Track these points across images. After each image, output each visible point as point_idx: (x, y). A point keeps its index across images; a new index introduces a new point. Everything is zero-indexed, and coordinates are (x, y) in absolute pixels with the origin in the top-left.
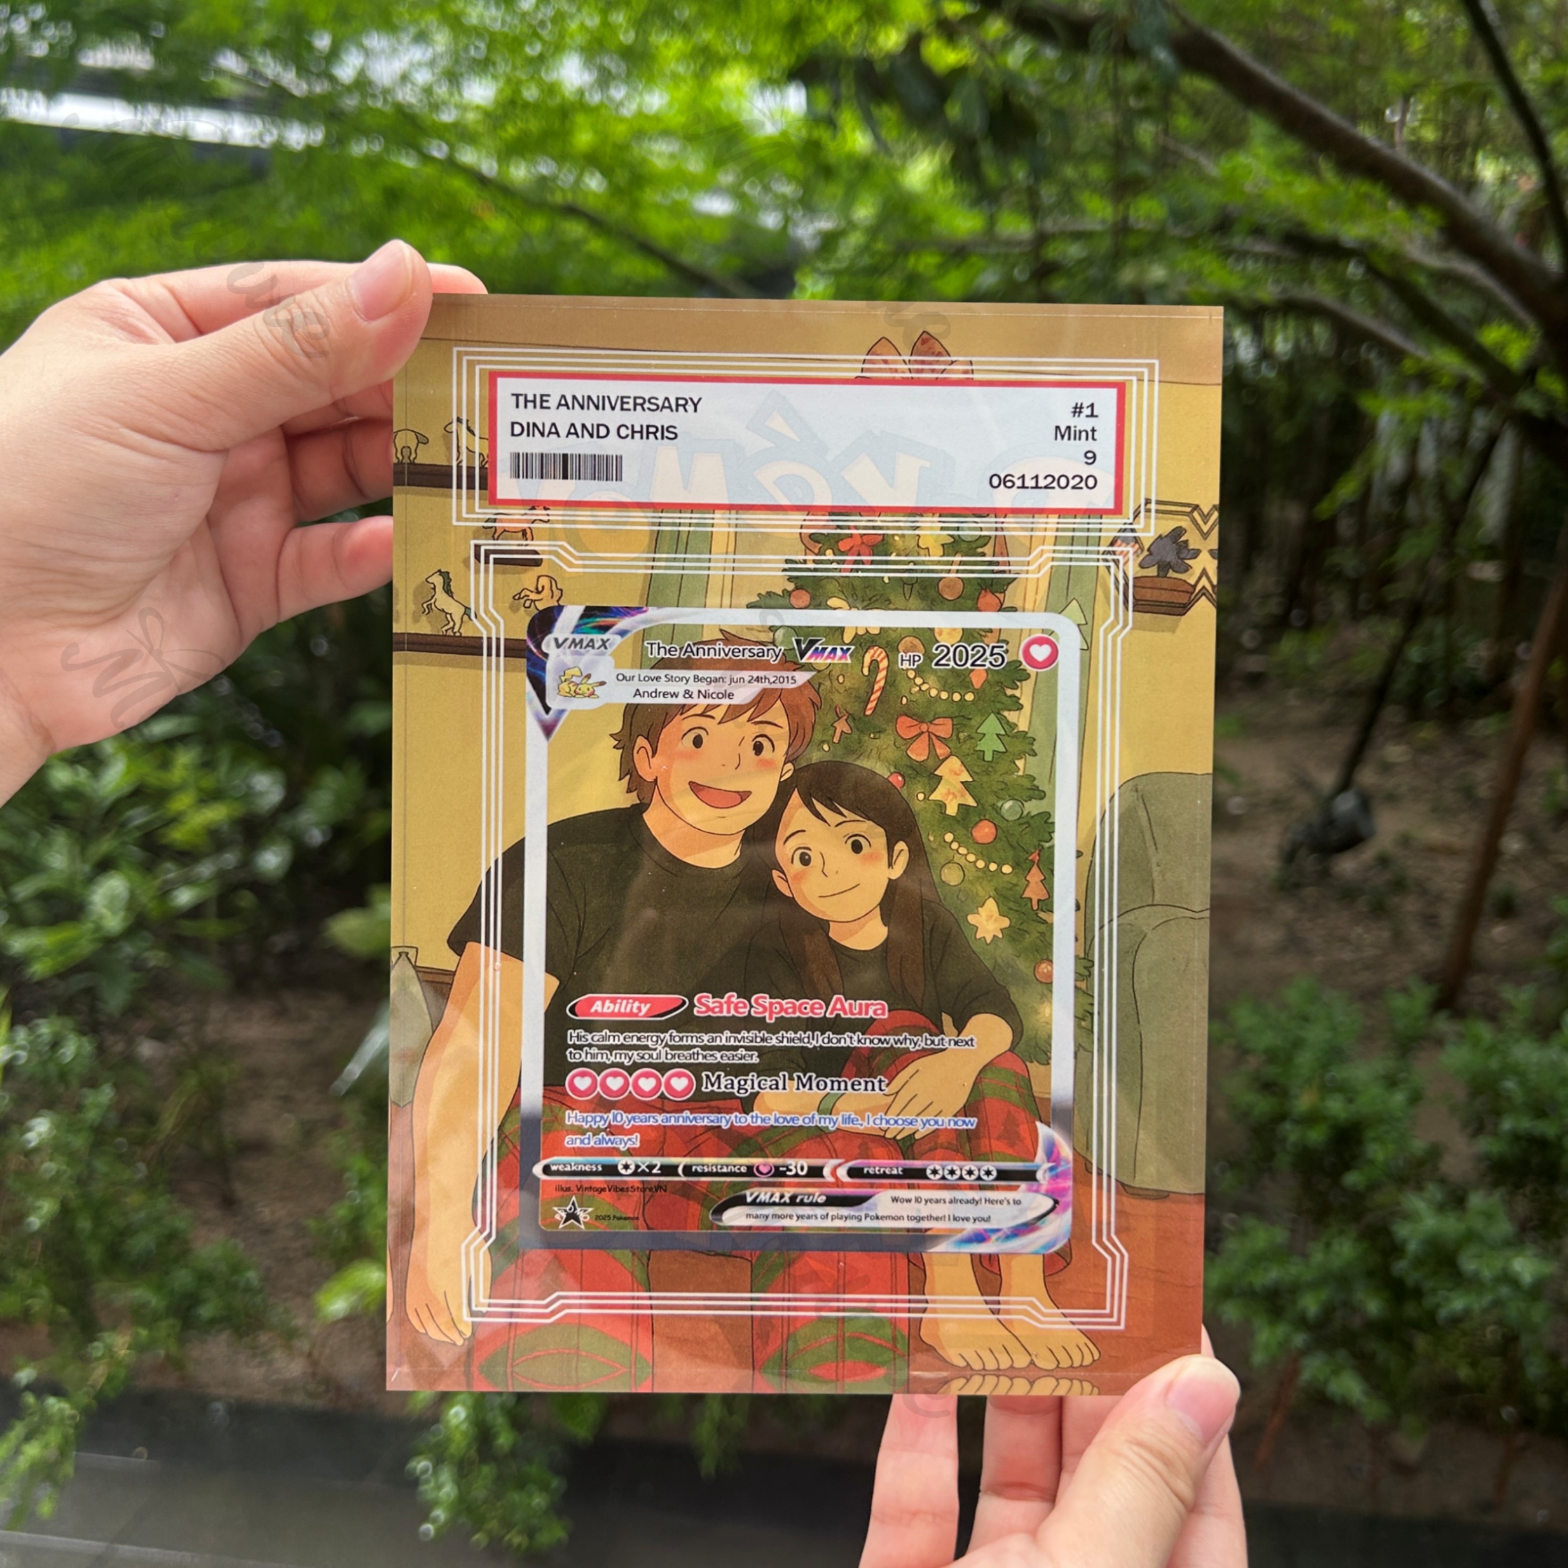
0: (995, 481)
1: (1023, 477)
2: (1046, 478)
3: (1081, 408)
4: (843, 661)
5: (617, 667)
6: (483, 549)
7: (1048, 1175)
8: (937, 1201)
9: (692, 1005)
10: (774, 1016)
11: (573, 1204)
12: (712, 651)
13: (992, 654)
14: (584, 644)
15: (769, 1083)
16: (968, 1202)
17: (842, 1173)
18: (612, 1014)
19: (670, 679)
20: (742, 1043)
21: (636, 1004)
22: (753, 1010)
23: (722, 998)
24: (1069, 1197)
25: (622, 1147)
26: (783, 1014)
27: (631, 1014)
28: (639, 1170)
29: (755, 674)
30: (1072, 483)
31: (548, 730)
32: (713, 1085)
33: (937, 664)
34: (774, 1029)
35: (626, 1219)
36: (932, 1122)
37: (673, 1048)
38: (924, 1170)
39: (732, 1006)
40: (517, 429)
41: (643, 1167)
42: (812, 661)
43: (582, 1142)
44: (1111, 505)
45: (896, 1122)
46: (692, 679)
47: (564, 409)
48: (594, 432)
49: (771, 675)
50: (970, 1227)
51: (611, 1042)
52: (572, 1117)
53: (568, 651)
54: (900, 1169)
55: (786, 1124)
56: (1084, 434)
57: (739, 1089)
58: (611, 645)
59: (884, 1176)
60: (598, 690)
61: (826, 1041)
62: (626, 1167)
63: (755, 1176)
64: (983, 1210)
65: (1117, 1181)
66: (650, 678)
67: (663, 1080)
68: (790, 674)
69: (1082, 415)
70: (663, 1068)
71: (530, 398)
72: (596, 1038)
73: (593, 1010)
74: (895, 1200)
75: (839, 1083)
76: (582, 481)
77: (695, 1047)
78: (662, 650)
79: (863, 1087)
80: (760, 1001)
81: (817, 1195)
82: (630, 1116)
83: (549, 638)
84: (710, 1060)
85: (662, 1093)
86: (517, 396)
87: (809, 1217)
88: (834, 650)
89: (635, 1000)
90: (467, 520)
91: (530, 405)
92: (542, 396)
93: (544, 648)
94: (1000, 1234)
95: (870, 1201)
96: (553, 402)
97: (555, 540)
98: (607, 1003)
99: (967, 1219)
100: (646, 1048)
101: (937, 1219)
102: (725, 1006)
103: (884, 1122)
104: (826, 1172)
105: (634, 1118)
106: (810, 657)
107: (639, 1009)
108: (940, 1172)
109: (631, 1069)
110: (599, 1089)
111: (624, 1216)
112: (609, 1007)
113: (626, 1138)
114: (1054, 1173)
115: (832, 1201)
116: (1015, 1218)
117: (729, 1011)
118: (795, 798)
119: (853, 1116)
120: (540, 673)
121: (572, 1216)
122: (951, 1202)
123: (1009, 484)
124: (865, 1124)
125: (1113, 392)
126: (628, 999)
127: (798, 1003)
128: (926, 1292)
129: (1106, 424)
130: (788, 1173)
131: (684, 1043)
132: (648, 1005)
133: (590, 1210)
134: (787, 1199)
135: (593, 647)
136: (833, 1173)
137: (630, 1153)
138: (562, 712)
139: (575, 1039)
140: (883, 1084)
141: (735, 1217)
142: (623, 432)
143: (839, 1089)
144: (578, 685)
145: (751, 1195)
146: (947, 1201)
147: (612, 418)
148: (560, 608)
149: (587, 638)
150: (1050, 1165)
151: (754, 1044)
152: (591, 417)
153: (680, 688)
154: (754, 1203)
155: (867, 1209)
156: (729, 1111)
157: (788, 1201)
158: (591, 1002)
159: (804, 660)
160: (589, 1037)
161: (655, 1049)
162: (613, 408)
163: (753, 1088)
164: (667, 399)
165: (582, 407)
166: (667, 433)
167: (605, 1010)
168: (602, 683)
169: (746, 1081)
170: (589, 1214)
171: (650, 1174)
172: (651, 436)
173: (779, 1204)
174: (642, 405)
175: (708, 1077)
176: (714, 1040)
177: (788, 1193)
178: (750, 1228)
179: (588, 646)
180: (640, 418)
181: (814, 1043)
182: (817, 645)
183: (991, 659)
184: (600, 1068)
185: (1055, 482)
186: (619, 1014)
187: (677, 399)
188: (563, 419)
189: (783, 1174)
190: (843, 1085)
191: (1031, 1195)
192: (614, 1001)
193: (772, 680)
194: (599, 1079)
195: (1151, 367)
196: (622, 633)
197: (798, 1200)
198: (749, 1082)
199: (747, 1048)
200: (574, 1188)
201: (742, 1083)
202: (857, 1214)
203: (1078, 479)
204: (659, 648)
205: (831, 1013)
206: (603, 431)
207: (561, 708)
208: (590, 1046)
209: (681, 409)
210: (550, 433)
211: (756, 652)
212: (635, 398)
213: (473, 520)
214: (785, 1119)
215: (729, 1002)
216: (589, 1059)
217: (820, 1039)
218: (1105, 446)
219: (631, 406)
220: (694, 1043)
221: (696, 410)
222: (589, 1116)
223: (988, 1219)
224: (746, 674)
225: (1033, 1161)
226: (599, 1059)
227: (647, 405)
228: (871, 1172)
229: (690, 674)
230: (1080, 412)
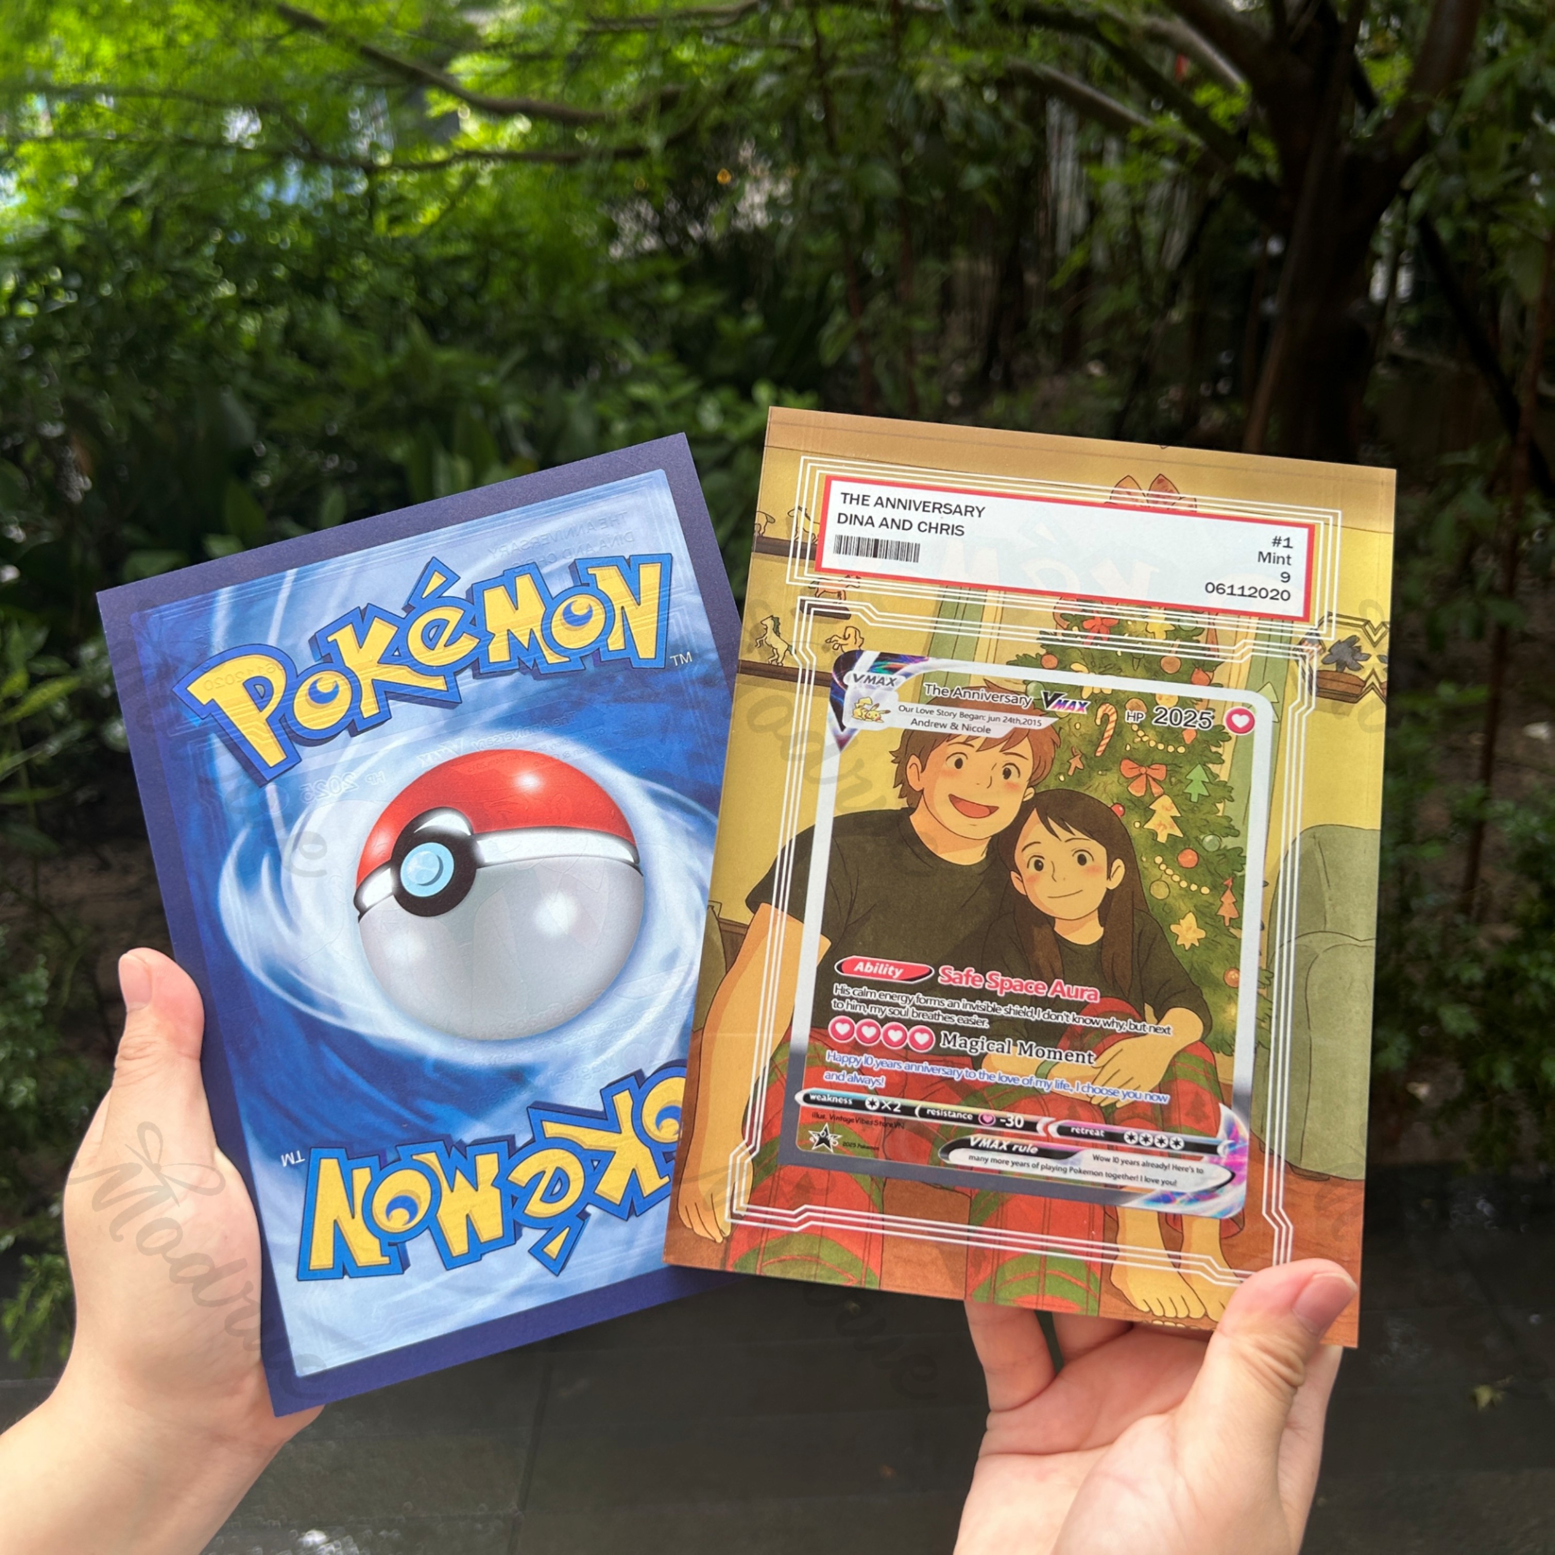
0: (1210, 588)
1: (1232, 587)
2: (1250, 589)
3: (1280, 540)
4: (1081, 712)
5: (900, 700)
6: (807, 603)
7: (1228, 1150)
8: (1132, 1163)
9: (937, 975)
10: (1005, 991)
11: (826, 1130)
12: (976, 695)
13: (1201, 718)
14: (877, 680)
15: (996, 1047)
16: (1158, 1166)
17: (1053, 1129)
18: (872, 974)
19: (941, 713)
20: (976, 1011)
21: (892, 968)
22: (987, 984)
23: (962, 971)
24: (1244, 1172)
25: (870, 1087)
26: (1012, 990)
27: (887, 976)
28: (883, 1108)
29: (1009, 716)
30: (1271, 595)
31: (842, 743)
32: (949, 1043)
33: (1156, 722)
34: (1003, 1002)
35: (868, 1148)
36: (1131, 1095)
37: (919, 1008)
38: (1123, 1135)
39: (970, 979)
40: (843, 518)
41: (886, 1105)
42: (1056, 710)
43: (838, 1078)
44: (1300, 614)
45: (1101, 1091)
46: (958, 715)
47: (879, 507)
48: (901, 525)
49: (1022, 718)
50: (1158, 1189)
51: (869, 997)
52: (831, 1056)
53: (863, 685)
54: (1102, 1132)
55: (1008, 1082)
56: (1281, 560)
57: (971, 1048)
58: (897, 683)
59: (1088, 1136)
60: (884, 717)
61: (1046, 1016)
62: (872, 1103)
63: (978, 1123)
64: (1171, 1175)
65: (1286, 1161)
66: (925, 711)
67: (909, 1034)
68: (1037, 718)
69: (1281, 546)
70: (909, 1024)
71: (855, 496)
72: (856, 993)
73: (856, 969)
74: (1096, 1158)
75: (1055, 1053)
76: (888, 560)
77: (936, 1009)
78: (937, 691)
79: (1075, 1058)
80: (994, 977)
81: (1030, 1146)
82: (879, 1061)
83: (850, 674)
84: (948, 1022)
85: (907, 1045)
86: (845, 494)
87: (1022, 1165)
88: (1074, 703)
89: (891, 964)
90: (797, 581)
91: (854, 502)
92: (864, 496)
93: (845, 681)
94: (1184, 1197)
95: (1075, 1157)
96: (872, 501)
97: (862, 601)
98: (868, 965)
99: (1157, 1181)
100: (897, 1005)
101: (1131, 1178)
102: (964, 979)
103: (1091, 1090)
104: (1039, 1127)
105: (882, 1063)
106: (1054, 707)
107: (894, 973)
108: (1136, 1138)
109: (883, 1022)
110: (855, 1035)
111: (867, 1145)
112: (869, 968)
113: (874, 1079)
114: (1232, 1149)
115: (1043, 1153)
116: (1197, 1185)
117: (967, 983)
118: (1034, 814)
119: (1065, 1082)
120: (840, 699)
121: (823, 1140)
122: (1144, 1165)
123: (1221, 591)
124: (1075, 1090)
125: (1305, 531)
126: (885, 963)
127: (1025, 983)
128: (1118, 1241)
129: (1299, 554)
130: (1007, 1125)
131: (928, 1005)
132: (901, 971)
133: (839, 1136)
134: (1004, 1147)
135: (883, 683)
136: (1045, 1128)
137: (877, 1092)
138: (853, 730)
139: (839, 992)
140: (1092, 1058)
141: (959, 1157)
142: (923, 527)
143: (1055, 1058)
144: (868, 711)
145: (975, 1139)
146: (1141, 1163)
147: (916, 516)
148: (860, 652)
149: (879, 676)
150: (1230, 1142)
151: (986, 1012)
152: (899, 514)
153: (948, 721)
154: (976, 1147)
155: (1073, 1163)
156: (961, 1066)
157: (1005, 1149)
158: (856, 962)
159: (1049, 709)
160: (851, 991)
161: (904, 1008)
162: (917, 509)
163: (982, 1049)
164: (958, 506)
165: (893, 506)
166: (957, 530)
167: (866, 970)
168: (887, 712)
169: (977, 1042)
170: (838, 1140)
171: (892, 1112)
172: (944, 532)
173: (998, 1151)
174: (939, 509)
175: (946, 1035)
176: (953, 1005)
177: (1006, 1142)
178: (972, 1168)
179: (879, 682)
180: (935, 518)
181: (1036, 1017)
182: (1060, 698)
183: (1200, 722)
184: (857, 1017)
185: (1256, 592)
186: (877, 975)
187: (967, 507)
188: (879, 513)
189: (1003, 1125)
190: (1058, 1055)
191: (1212, 1166)
192: (873, 964)
193: (1022, 721)
194: (856, 1026)
195: (1335, 515)
196: (907, 675)
197: (1014, 1149)
198: (980, 1044)
199: (980, 1015)
200: (828, 1117)
201: (974, 1043)
202: (1063, 1166)
203: (1275, 593)
204: (935, 689)
205: (1052, 994)
206: (907, 525)
207: (854, 727)
208: (851, 998)
209: (969, 514)
210: (867, 523)
211: (1011, 698)
212: (934, 504)
213: (802, 581)
214: (1007, 1078)
215: (968, 975)
216: (849, 1009)
217: (1041, 1014)
218: (1298, 570)
219: (931, 509)
220: (937, 1006)
221: (980, 516)
222: (846, 1057)
223: (1174, 1184)
224: (1002, 715)
225: (1215, 1136)
226: (858, 1011)
227: (943, 509)
228: (1077, 1131)
229: (957, 711)
230: (1279, 543)
